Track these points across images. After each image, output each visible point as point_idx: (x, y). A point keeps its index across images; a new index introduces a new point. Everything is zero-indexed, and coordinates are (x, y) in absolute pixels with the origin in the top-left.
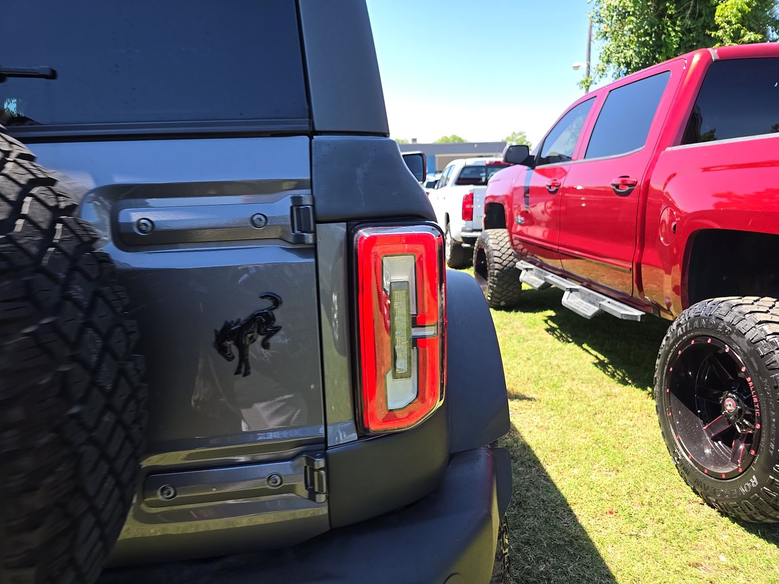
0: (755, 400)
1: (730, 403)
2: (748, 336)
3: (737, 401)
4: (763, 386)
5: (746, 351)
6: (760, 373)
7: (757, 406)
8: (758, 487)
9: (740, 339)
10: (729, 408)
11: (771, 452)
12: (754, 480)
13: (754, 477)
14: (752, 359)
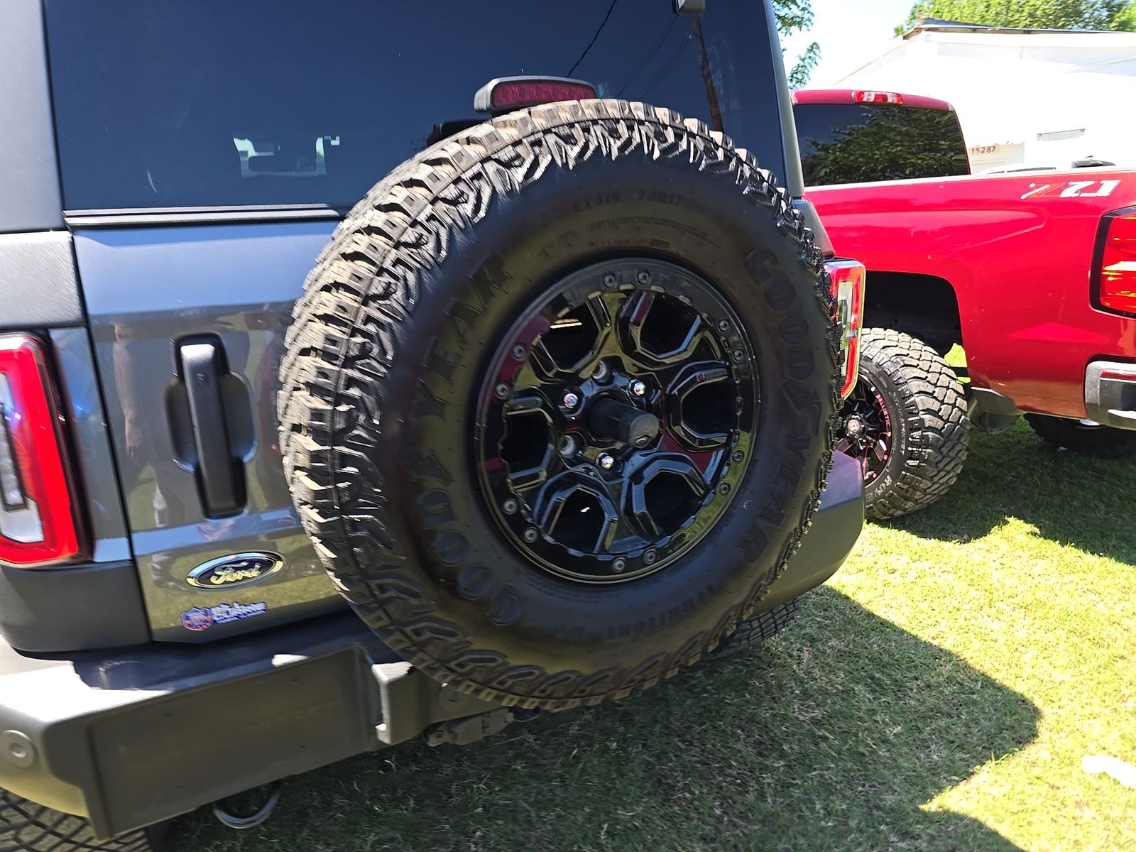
0: (885, 413)
1: (854, 424)
2: (875, 361)
3: (861, 421)
4: (892, 399)
5: (875, 373)
6: (889, 389)
7: (888, 417)
8: (892, 484)
9: (868, 363)
10: (852, 429)
11: (903, 452)
12: (889, 480)
13: (888, 477)
14: (881, 379)
